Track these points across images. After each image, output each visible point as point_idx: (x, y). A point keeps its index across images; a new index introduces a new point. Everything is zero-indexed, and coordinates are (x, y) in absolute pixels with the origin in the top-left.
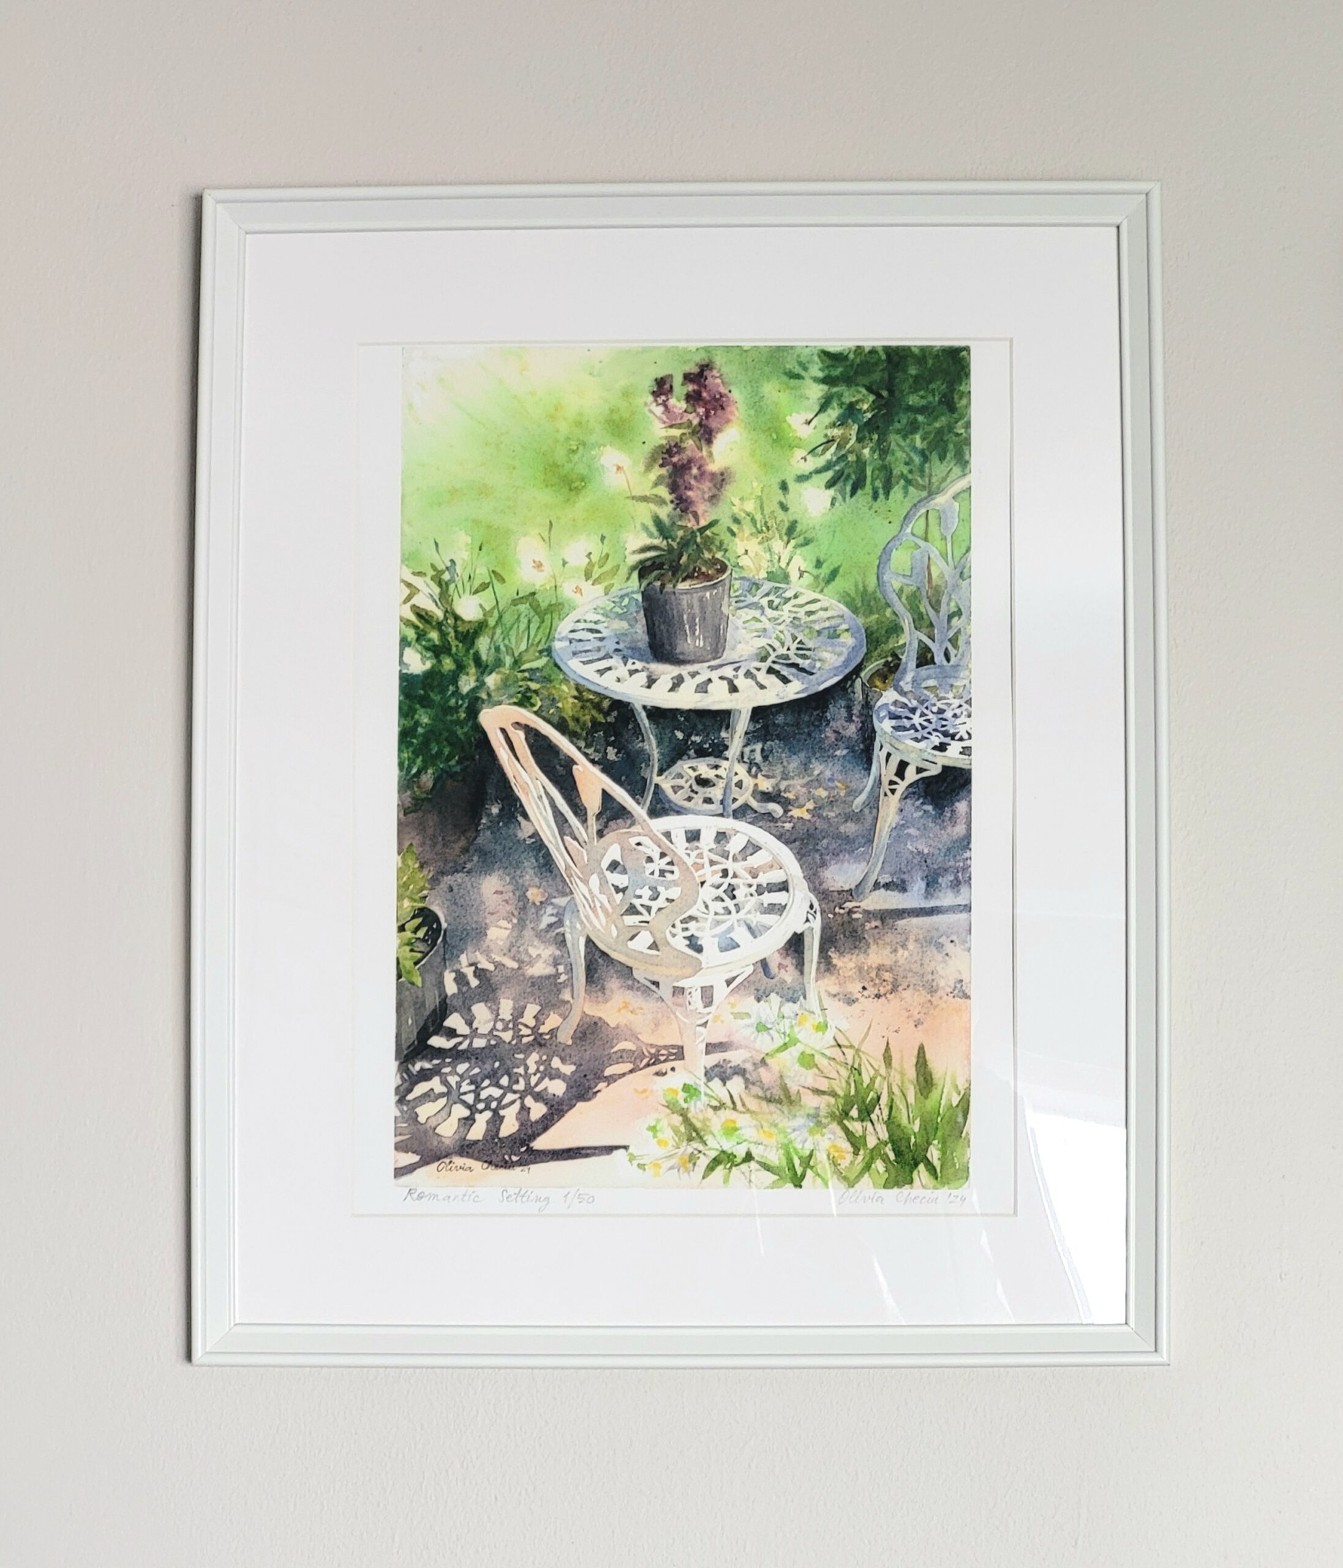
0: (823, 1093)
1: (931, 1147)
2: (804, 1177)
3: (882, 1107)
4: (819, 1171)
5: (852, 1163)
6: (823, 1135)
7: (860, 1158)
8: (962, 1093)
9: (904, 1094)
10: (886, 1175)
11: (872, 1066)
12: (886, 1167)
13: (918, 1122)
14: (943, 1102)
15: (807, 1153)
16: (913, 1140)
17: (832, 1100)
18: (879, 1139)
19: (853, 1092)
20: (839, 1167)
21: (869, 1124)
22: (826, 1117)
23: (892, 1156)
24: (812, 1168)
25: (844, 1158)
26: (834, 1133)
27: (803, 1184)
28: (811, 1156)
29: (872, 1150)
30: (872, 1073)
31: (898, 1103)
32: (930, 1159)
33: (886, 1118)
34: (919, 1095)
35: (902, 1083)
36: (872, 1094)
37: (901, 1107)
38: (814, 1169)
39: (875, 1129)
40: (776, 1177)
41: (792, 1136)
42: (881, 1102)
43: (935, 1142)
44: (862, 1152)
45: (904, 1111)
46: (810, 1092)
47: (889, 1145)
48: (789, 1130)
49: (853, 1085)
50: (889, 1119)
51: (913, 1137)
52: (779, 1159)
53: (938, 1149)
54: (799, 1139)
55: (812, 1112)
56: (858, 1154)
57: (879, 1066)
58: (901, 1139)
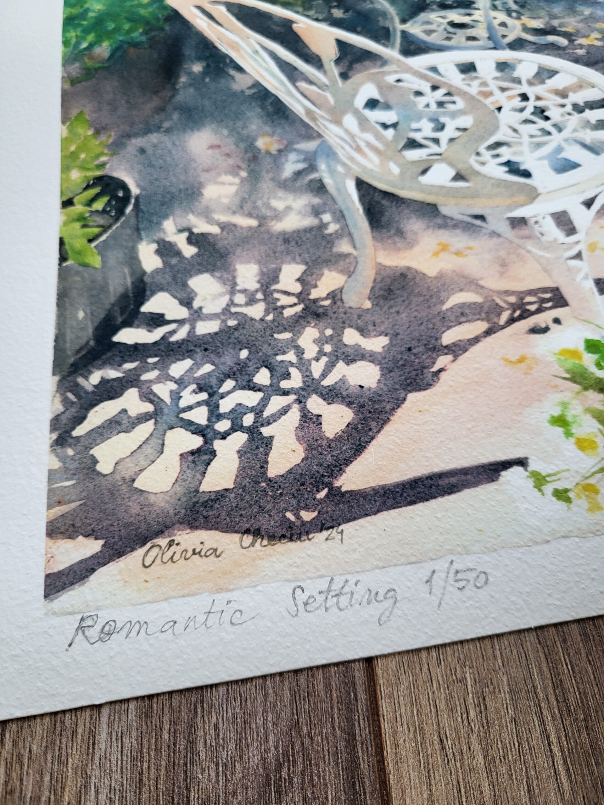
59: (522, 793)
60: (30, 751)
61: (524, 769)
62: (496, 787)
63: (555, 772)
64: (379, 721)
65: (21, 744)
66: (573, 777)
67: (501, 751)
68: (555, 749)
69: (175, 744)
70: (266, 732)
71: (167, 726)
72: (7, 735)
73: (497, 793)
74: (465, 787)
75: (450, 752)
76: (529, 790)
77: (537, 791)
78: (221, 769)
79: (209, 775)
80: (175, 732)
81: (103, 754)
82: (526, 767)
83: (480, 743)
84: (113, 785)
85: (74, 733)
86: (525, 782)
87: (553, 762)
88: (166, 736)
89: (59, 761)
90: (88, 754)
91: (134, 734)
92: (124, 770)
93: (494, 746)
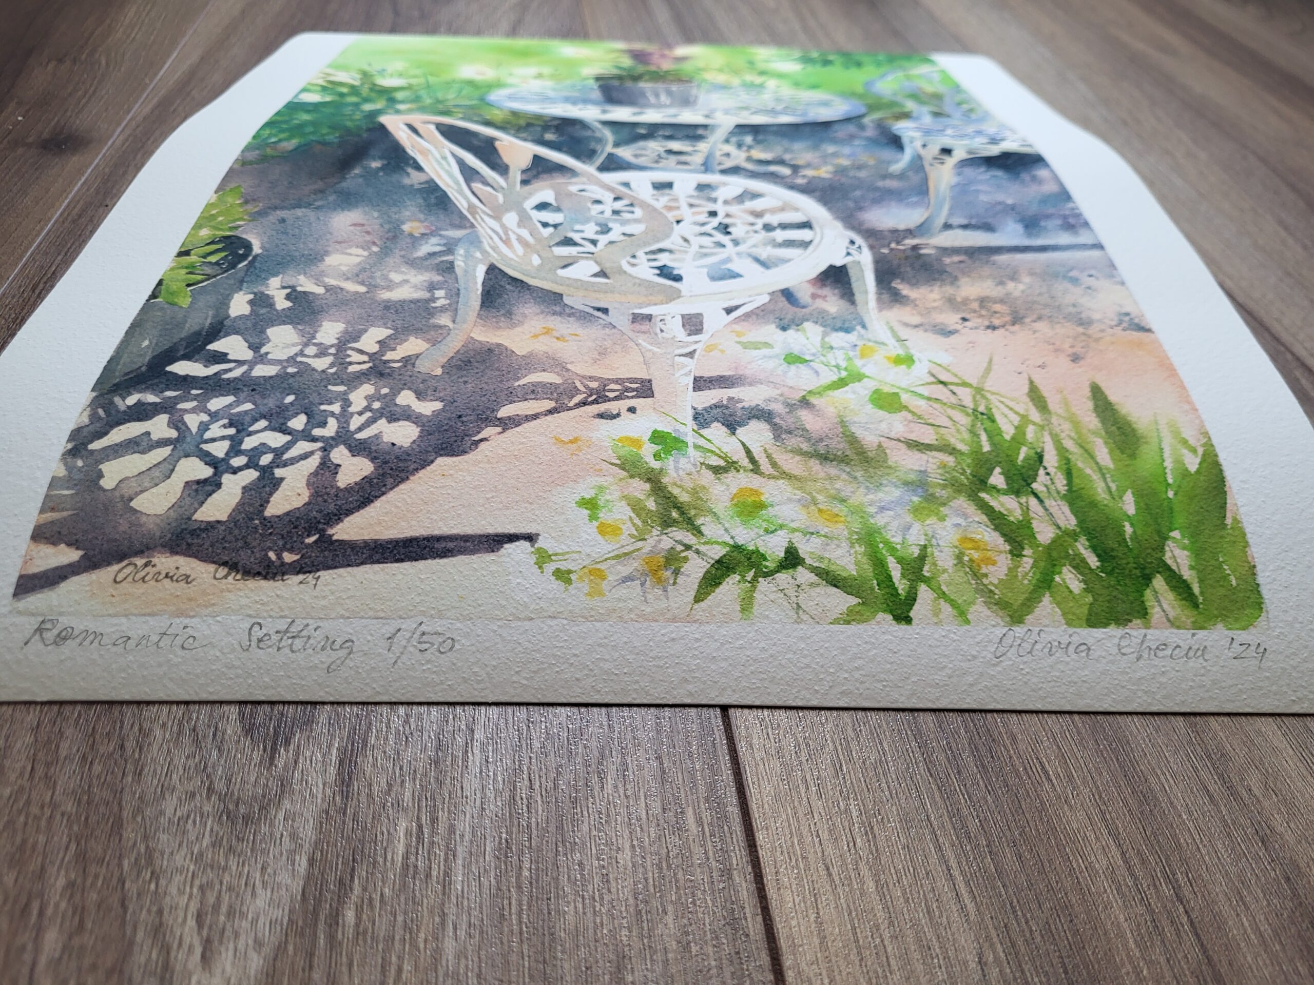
0: (929, 447)
1: (1169, 543)
2: (915, 600)
3: (1051, 470)
4: (944, 588)
5: (1012, 571)
6: (942, 519)
7: (1027, 562)
8: (1200, 451)
9: (1086, 451)
10: (1089, 599)
11: (1011, 409)
12: (1085, 582)
13: (1129, 497)
14: (1168, 464)
15: (916, 552)
16: (1128, 529)
17: (950, 460)
18: (1059, 528)
19: (986, 448)
20: (985, 581)
21: (1033, 501)
22: (944, 487)
23: (1093, 561)
24: (927, 581)
25: (994, 563)
26: (965, 516)
27: (912, 614)
28: (922, 558)
29: (1049, 548)
30: (1016, 420)
31: (1080, 465)
32: (1174, 567)
33: (1063, 489)
34: (1118, 452)
35: (1078, 432)
36: (1023, 453)
37: (1088, 471)
38: (933, 583)
39: (1046, 510)
40: (854, 601)
41: (880, 520)
42: (1045, 463)
43: (1176, 534)
44: (1027, 552)
45: (1096, 477)
46: (903, 446)
47: (1083, 540)
48: (872, 510)
49: (984, 437)
50: (1070, 490)
51: (1127, 524)
52: (857, 563)
53: (1184, 548)
54: (895, 525)
55: (912, 477)
56: (1020, 555)
57: (1027, 410)
58: (1104, 528)
59: (921, 915)
60: (382, 895)
61: (921, 892)
62: (891, 909)
63: (957, 895)
64: (757, 851)
65: (370, 887)
66: (978, 899)
67: (894, 876)
68: (956, 873)
69: (537, 882)
70: (634, 866)
71: (527, 865)
72: (356, 881)
73: (893, 915)
74: (856, 910)
75: (836, 878)
76: (928, 912)
77: (937, 913)
78: (588, 901)
79: (576, 907)
80: (537, 869)
81: (460, 893)
82: (924, 891)
83: (870, 869)
84: (472, 921)
85: (428, 876)
86: (923, 904)
87: (954, 885)
88: (526, 873)
89: (414, 902)
90: (444, 894)
91: (492, 874)
92: (484, 908)
93: (887, 871)
